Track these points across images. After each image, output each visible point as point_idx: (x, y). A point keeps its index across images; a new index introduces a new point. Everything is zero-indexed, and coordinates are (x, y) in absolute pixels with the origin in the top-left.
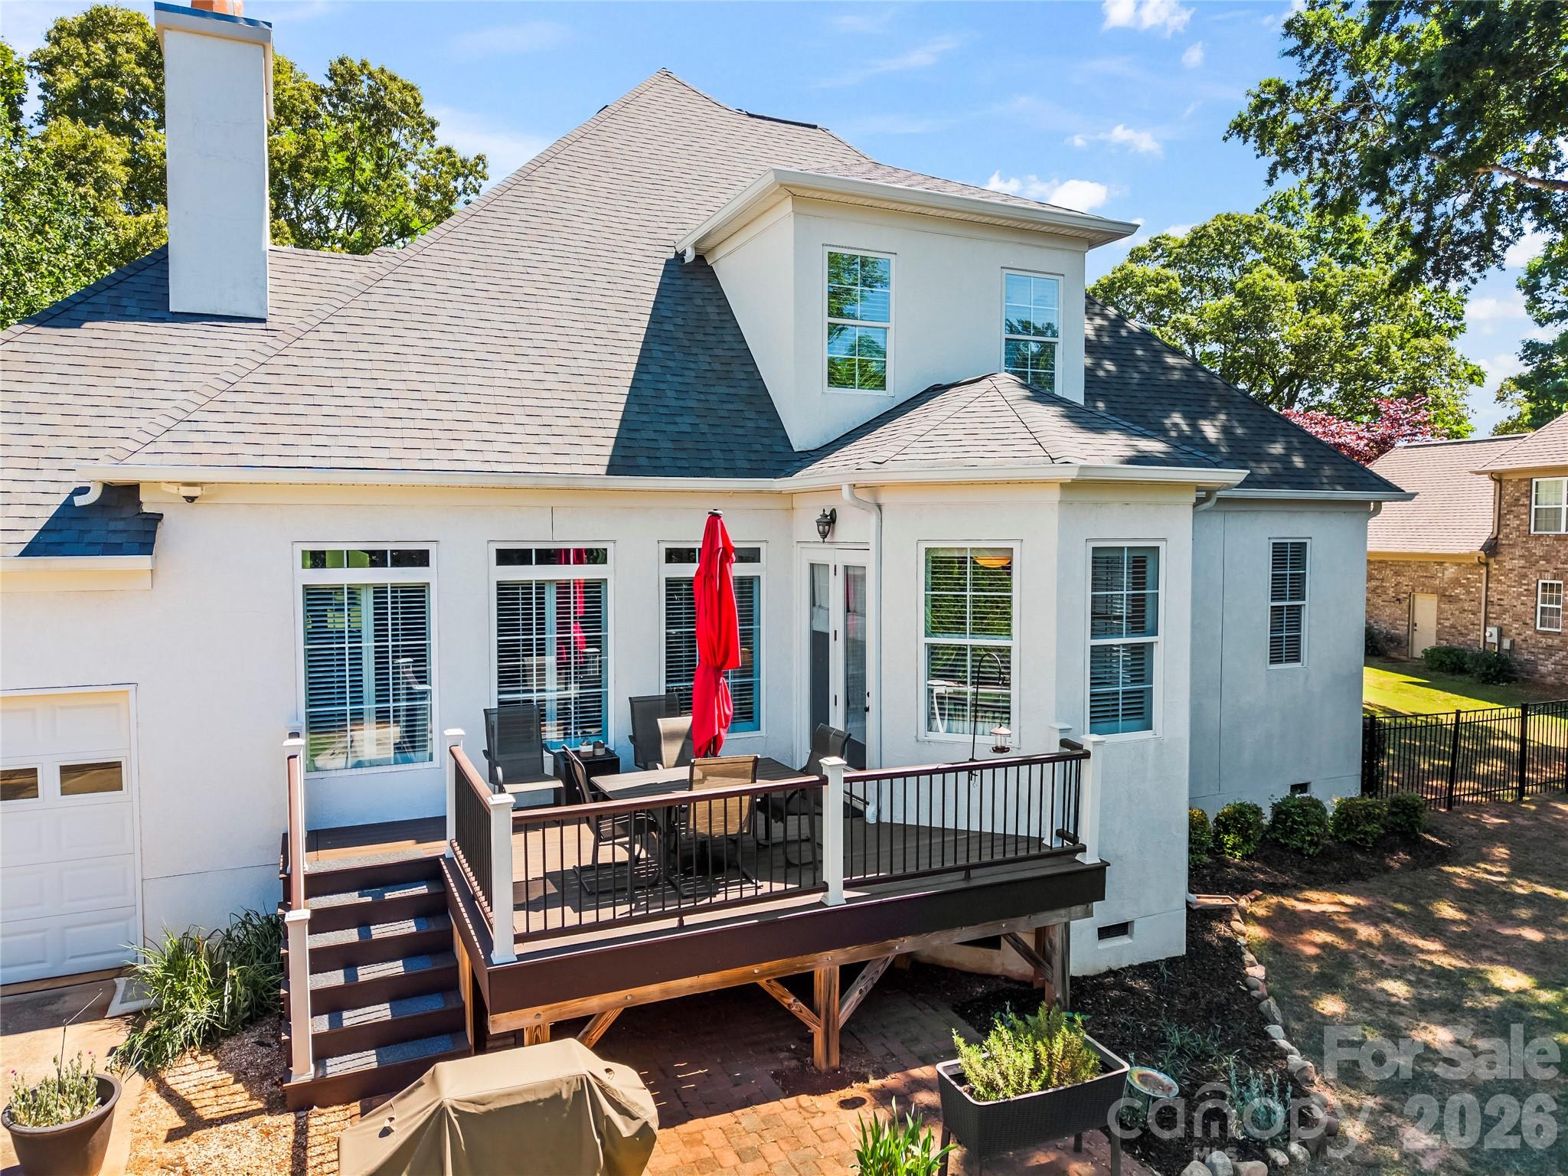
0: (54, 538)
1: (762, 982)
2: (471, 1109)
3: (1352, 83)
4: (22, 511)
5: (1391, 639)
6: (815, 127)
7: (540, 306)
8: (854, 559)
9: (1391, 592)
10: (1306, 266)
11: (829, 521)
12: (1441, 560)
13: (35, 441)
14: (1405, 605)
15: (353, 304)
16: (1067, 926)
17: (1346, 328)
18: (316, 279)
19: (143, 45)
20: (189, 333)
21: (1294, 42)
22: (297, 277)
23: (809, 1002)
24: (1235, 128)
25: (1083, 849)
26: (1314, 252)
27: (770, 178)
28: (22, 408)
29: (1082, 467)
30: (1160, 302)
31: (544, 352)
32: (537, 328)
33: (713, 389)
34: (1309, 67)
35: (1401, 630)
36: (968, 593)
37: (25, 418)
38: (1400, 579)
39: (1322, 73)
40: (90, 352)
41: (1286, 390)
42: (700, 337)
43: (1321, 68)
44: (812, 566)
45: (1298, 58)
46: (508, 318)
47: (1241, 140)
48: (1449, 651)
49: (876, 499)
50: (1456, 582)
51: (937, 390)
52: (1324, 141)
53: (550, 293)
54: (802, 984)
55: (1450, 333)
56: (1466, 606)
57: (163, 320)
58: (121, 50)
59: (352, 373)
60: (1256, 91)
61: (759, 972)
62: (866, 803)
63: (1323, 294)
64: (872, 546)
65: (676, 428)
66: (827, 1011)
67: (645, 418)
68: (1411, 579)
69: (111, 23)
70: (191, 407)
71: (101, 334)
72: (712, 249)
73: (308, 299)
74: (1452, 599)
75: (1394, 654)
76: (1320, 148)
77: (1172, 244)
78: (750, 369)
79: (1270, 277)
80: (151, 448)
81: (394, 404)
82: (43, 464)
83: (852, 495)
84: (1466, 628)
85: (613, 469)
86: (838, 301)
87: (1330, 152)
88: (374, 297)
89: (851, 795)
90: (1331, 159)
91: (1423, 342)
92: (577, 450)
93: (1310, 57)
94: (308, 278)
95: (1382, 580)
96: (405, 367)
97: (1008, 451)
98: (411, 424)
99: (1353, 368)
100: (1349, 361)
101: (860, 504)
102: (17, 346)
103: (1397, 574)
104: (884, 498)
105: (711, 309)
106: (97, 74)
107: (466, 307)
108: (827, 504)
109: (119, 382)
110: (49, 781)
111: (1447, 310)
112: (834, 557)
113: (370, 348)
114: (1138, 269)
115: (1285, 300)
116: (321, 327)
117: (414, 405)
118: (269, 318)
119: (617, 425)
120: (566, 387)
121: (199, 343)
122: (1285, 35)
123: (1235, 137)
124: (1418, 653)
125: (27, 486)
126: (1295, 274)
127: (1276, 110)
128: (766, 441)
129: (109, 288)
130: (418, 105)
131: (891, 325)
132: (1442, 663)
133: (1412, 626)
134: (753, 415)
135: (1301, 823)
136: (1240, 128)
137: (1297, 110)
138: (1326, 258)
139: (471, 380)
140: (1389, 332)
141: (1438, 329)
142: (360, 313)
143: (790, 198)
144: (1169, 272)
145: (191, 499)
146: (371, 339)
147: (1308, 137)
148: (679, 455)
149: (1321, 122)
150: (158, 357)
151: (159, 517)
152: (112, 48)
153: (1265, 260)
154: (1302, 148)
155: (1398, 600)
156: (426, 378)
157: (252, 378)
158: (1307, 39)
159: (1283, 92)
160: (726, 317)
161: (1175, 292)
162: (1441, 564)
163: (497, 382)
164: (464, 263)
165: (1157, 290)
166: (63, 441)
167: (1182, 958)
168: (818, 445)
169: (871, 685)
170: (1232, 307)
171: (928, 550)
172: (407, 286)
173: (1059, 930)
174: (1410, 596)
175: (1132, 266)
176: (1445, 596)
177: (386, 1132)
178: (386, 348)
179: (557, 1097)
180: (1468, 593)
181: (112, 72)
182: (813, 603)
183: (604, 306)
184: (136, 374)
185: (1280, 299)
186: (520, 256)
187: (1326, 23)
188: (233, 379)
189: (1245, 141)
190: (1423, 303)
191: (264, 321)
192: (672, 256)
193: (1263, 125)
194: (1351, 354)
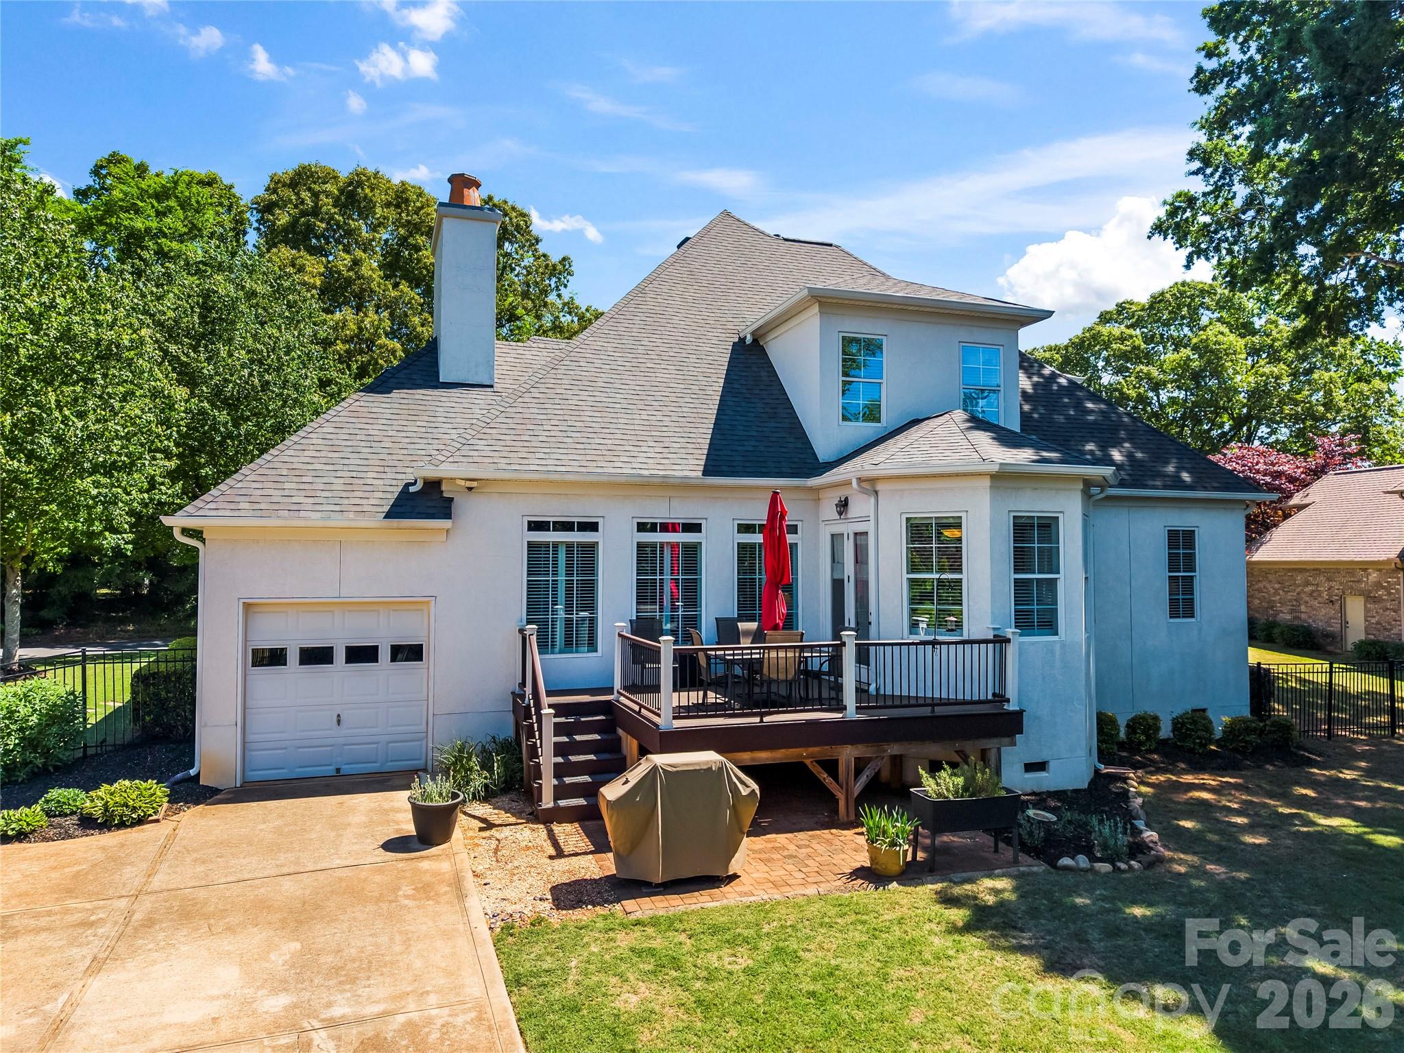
0: (399, 509)
1: (808, 762)
2: (669, 769)
3: (1248, 190)
4: (381, 495)
5: (1328, 635)
6: (831, 245)
7: (658, 375)
8: (860, 528)
9: (1325, 595)
10: (1258, 323)
11: (843, 505)
12: (1365, 566)
13: (381, 457)
14: (1337, 606)
15: (548, 376)
16: (999, 750)
17: (1295, 375)
18: (518, 361)
19: (336, 192)
20: (453, 395)
21: (1197, 164)
22: (507, 359)
23: (836, 778)
24: (1156, 229)
25: (1008, 701)
26: (1264, 312)
27: (806, 292)
28: (371, 438)
29: (1001, 464)
30: (1125, 356)
31: (662, 403)
32: (656, 389)
33: (765, 424)
34: (1212, 181)
35: (1335, 627)
36: (934, 546)
37: (373, 444)
38: (1333, 584)
39: (1223, 185)
40: (400, 407)
41: (1245, 429)
42: (757, 392)
43: (1222, 181)
44: (833, 536)
45: (1201, 177)
46: (639, 383)
47: (1162, 237)
48: (1373, 643)
49: (874, 487)
50: (1378, 585)
51: (916, 422)
52: (1229, 234)
53: (663, 366)
54: (831, 766)
55: (1389, 378)
56: (1388, 605)
57: (436, 387)
58: (322, 197)
59: (553, 417)
60: (1170, 200)
61: (805, 754)
62: (869, 685)
63: (1271, 346)
64: (872, 518)
65: (744, 448)
66: (847, 784)
67: (725, 442)
68: (1341, 584)
69: (312, 176)
70: (469, 437)
71: (405, 396)
72: (764, 335)
73: (516, 373)
74: (1376, 600)
75: (1330, 648)
76: (1227, 240)
77: (1134, 308)
78: (791, 411)
79: (1222, 333)
80: (451, 459)
81: (578, 435)
82: (387, 469)
83: (858, 484)
84: (1389, 623)
85: (707, 472)
86: (849, 365)
87: (1235, 243)
88: (559, 371)
89: (860, 682)
90: (1236, 248)
91: (1364, 387)
92: (685, 462)
93: (1212, 175)
94: (513, 360)
95: (1317, 585)
96: (582, 413)
97: (957, 456)
98: (589, 446)
99: (1299, 409)
100: (1296, 403)
101: (864, 491)
102: (362, 404)
103: (1329, 580)
104: (879, 487)
105: (763, 374)
106: (304, 214)
107: (613, 376)
108: (841, 493)
109: (419, 423)
110: (385, 654)
111: (1385, 357)
112: (848, 528)
113: (561, 402)
114: (1105, 330)
115: (1235, 353)
116: (532, 390)
117: (590, 435)
118: (495, 385)
119: (707, 447)
120: (676, 424)
121: (459, 400)
122: (1190, 160)
123: (1157, 235)
124: (1350, 647)
125: (380, 482)
126: (1246, 329)
127: (1188, 214)
128: (801, 456)
129: (405, 368)
130: (528, 227)
131: (884, 381)
132: (1369, 654)
133: (1345, 623)
134: (792, 440)
135: (1193, 730)
136: (1159, 229)
137: (1205, 213)
138: (1273, 317)
139: (621, 421)
140: (1331, 378)
141: (1379, 374)
142: (552, 381)
143: (817, 304)
144: (1131, 332)
145: (470, 489)
146: (561, 396)
147: (1216, 232)
148: (747, 465)
149: (1226, 221)
150: (437, 409)
151: (451, 500)
152: (315, 195)
153: (1219, 320)
154: (1211, 241)
155: (1332, 601)
156: (595, 419)
157: (498, 420)
158: (1207, 162)
159: (1191, 201)
160: (774, 379)
161: (1138, 348)
162: (1365, 570)
163: (636, 422)
164: (609, 349)
165: (1121, 346)
166: (394, 457)
167: (1084, 790)
168: (835, 459)
169: (872, 607)
170: (1188, 358)
171: (908, 519)
172: (577, 364)
173: (994, 751)
174: (1342, 598)
175: (1100, 328)
176: (1370, 598)
177: (627, 782)
178: (570, 402)
179: (710, 768)
180: (1389, 594)
181: (315, 212)
182: (833, 560)
183: (696, 374)
184: (427, 419)
185: (1230, 352)
186: (642, 343)
187: (1222, 150)
188: (489, 421)
189: (1165, 239)
190: (1363, 352)
191: (492, 386)
192: (737, 340)
193: (1177, 225)
194: (1298, 397)
